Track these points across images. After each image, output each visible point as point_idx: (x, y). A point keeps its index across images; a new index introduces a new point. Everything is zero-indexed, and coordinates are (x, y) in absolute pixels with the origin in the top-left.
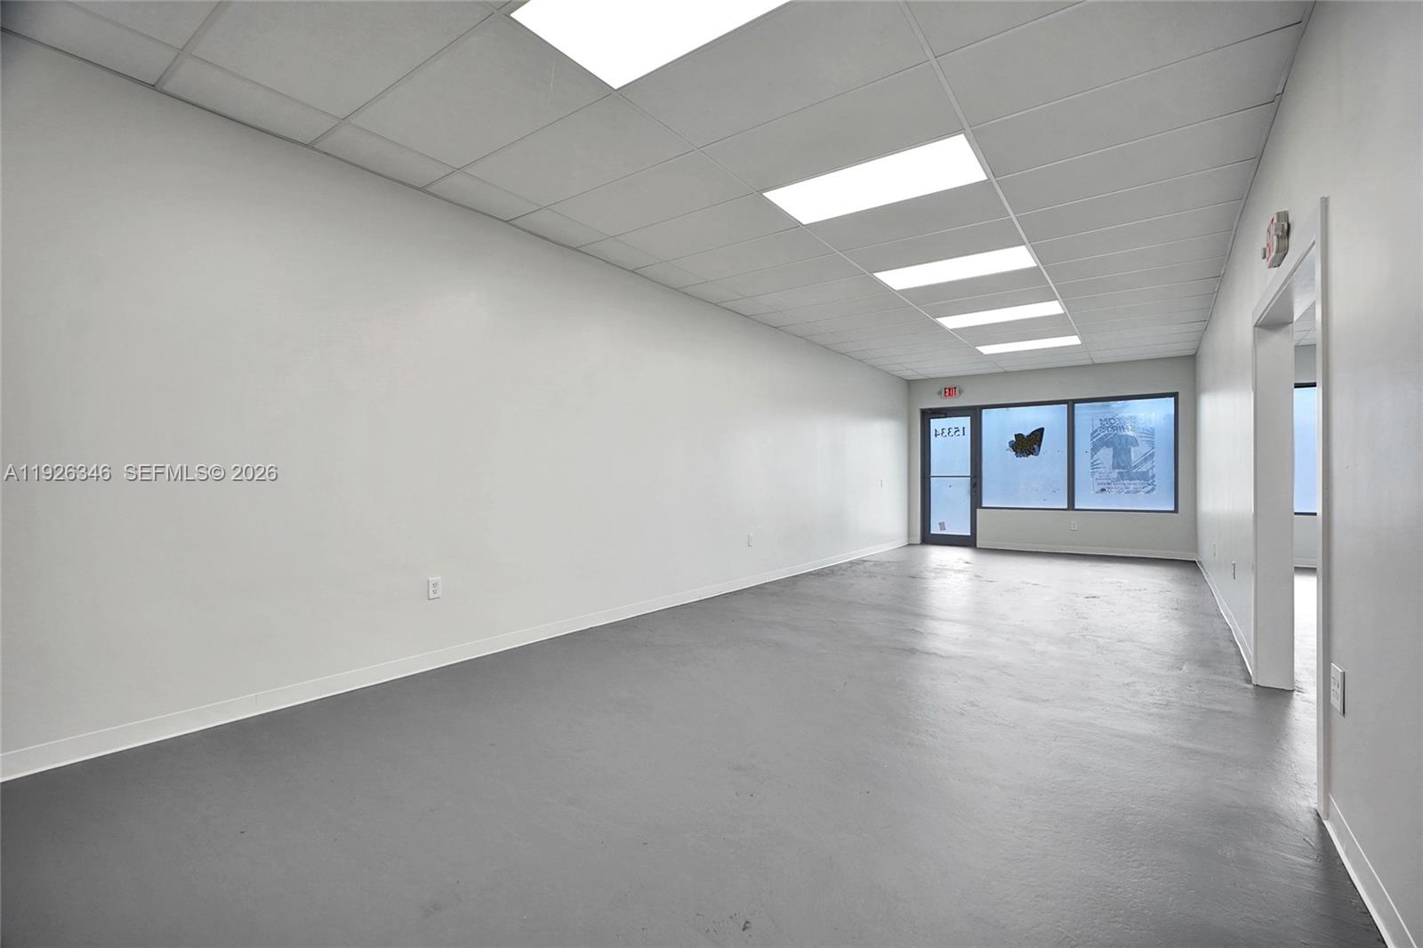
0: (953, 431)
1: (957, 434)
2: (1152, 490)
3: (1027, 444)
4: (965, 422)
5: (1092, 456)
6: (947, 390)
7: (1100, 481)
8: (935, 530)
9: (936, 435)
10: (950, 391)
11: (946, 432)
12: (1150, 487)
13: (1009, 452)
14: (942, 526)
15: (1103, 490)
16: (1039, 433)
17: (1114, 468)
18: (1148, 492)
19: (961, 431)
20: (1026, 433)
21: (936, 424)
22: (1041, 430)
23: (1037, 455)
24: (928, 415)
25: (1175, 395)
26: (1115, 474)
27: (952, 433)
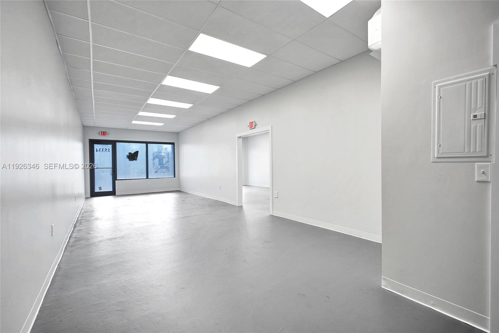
0: (104, 150)
1: (106, 151)
2: (169, 171)
3: (133, 157)
4: (110, 147)
5: (153, 162)
6: (102, 133)
7: (155, 169)
8: (97, 190)
9: (97, 151)
10: (104, 133)
11: (101, 150)
12: (168, 171)
13: (126, 159)
14: (100, 188)
15: (156, 172)
16: (137, 153)
17: (159, 165)
18: (168, 172)
19: (108, 151)
20: (132, 153)
21: (97, 147)
22: (138, 152)
23: (136, 160)
24: (93, 142)
25: (173, 144)
26: (159, 167)
27: (104, 151)
